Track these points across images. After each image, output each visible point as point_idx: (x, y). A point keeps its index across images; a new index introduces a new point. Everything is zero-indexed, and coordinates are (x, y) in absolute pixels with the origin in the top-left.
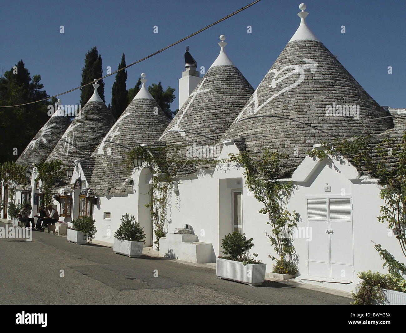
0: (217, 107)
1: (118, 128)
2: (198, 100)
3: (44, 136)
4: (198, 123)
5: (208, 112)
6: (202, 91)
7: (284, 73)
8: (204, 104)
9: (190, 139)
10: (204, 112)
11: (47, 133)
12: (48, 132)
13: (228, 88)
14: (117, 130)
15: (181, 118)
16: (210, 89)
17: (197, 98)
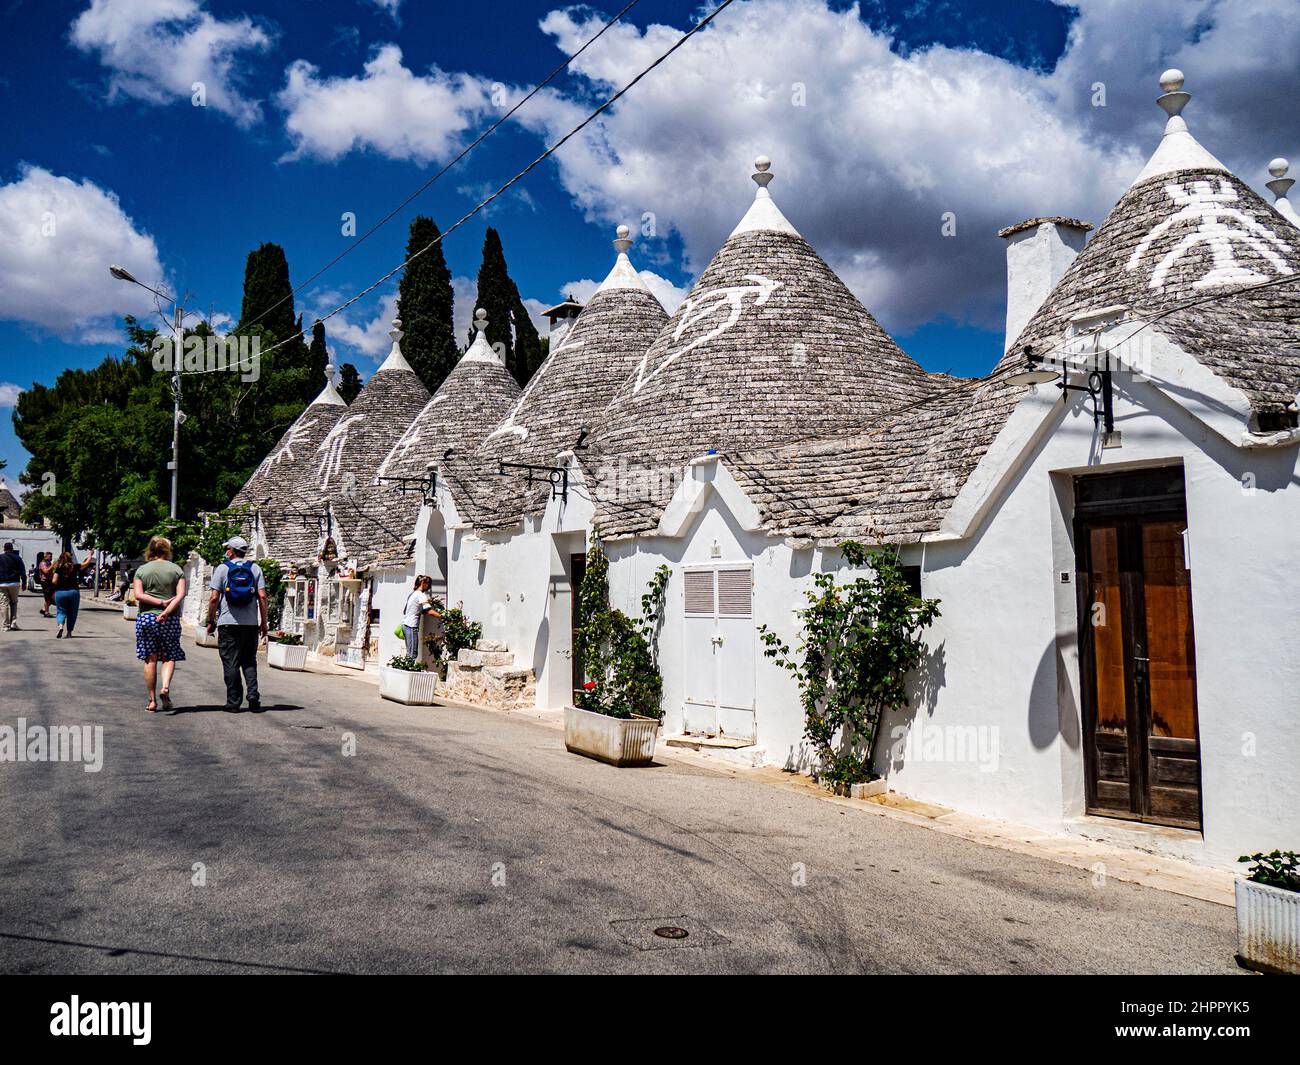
0: (593, 380)
1: (419, 428)
2: (557, 367)
3: (291, 446)
4: (548, 416)
5: (572, 392)
6: (568, 347)
7: (702, 306)
8: (566, 375)
9: (527, 451)
10: (564, 393)
11: (298, 441)
12: (302, 437)
13: (622, 338)
14: (416, 433)
15: (520, 405)
16: (583, 343)
17: (556, 363)
